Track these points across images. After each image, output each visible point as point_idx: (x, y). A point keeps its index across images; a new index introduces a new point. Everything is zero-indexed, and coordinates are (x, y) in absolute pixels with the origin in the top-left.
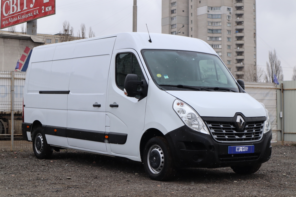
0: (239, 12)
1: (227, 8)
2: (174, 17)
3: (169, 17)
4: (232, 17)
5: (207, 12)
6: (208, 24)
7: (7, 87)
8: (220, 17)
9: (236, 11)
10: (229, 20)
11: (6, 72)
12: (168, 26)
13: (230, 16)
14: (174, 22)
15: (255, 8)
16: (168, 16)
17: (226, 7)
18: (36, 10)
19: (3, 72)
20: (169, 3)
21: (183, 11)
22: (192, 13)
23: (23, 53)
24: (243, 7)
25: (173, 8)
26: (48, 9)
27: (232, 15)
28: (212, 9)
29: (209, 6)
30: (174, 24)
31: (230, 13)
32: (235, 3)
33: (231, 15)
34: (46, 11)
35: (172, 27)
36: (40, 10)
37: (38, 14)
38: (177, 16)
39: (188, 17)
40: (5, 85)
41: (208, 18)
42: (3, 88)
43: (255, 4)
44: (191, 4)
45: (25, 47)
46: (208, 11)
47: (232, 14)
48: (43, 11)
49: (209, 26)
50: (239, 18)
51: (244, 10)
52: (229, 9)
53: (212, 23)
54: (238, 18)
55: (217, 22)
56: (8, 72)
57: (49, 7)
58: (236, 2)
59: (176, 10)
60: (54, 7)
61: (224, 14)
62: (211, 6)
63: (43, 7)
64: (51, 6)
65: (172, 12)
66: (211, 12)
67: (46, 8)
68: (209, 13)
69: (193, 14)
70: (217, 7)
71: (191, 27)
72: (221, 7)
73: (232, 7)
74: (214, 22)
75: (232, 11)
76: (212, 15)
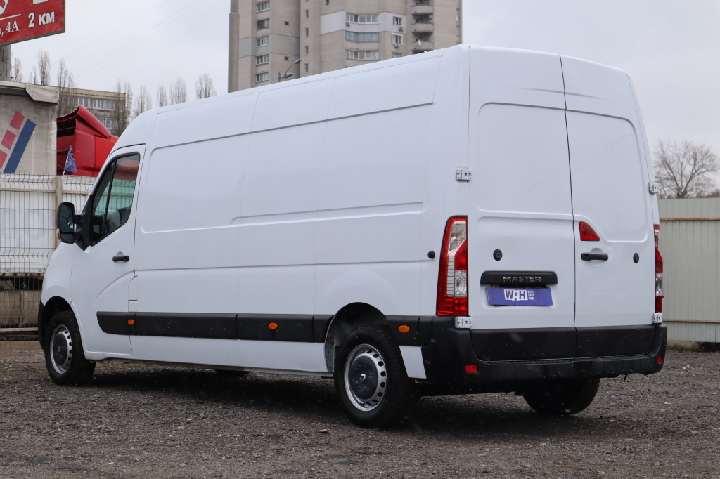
0: (421, 27)
1: (394, 18)
2: (263, 37)
3: (252, 37)
4: (405, 40)
5: (344, 27)
6: (348, 55)
7: (46, 212)
8: (375, 38)
9: (414, 26)
10: (397, 47)
11: (42, 178)
12: (249, 59)
13: (400, 37)
14: (264, 49)
15: (460, 18)
16: (250, 35)
17: (391, 16)
18: (12, 20)
19: (36, 177)
20: (253, 4)
21: (287, 23)
22: (307, 29)
23: (6, 126)
24: (432, 14)
25: (261, 16)
26: (45, 19)
27: (405, 34)
28: (356, 20)
29: (349, 11)
30: (265, 56)
31: (401, 30)
32: (411, 6)
33: (402, 35)
34: (40, 24)
35: (258, 63)
36: (24, 21)
37: (17, 30)
38: (270, 36)
39: (298, 38)
40: (41, 208)
41: (347, 40)
42: (36, 216)
43: (459, 10)
44: (304, 6)
45: (13, 114)
46: (348, 25)
47: (405, 32)
48: (31, 25)
49: (349, 61)
50: (422, 41)
51: (433, 24)
52: (397, 19)
53: (356, 53)
54: (420, 42)
55: (368, 52)
56: (46, 177)
57: (48, 14)
58: (415, 4)
59: (268, 19)
60: (60, 15)
61: (385, 31)
62: (355, 12)
63: (32, 14)
64: (53, 13)
65: (260, 24)
66: (355, 27)
67: (40, 16)
68: (350, 29)
69: (310, 32)
70: (369, 15)
71: (306, 62)
72: (378, 14)
73: (405, 15)
74: (362, 52)
75: (404, 24)
76: (357, 33)
